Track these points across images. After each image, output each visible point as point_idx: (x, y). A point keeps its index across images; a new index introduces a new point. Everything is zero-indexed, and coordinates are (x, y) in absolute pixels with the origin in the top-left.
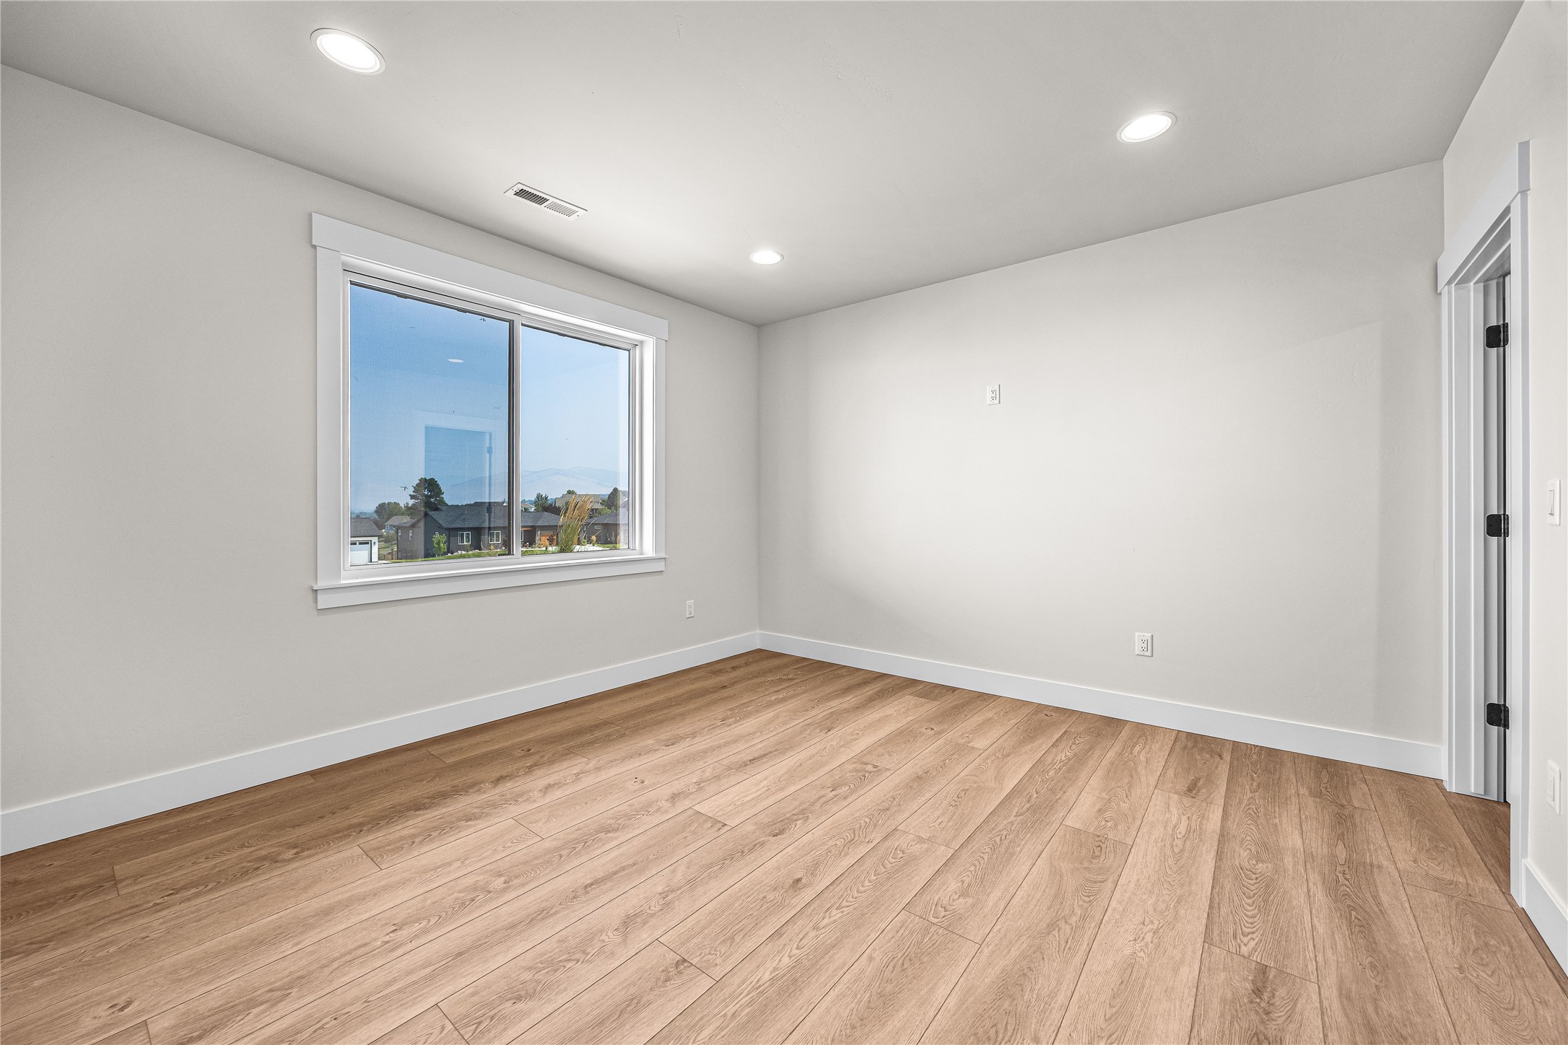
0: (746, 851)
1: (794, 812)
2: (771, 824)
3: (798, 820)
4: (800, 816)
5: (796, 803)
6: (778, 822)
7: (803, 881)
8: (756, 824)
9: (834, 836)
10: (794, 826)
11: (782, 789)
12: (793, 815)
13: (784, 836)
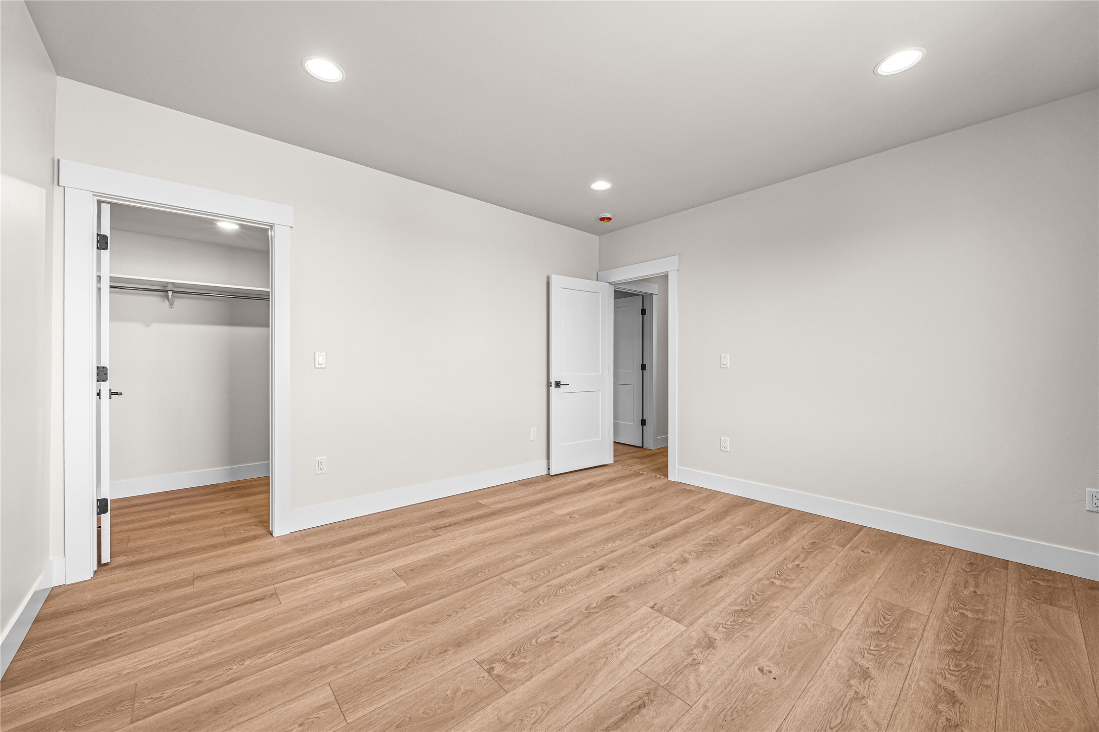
0: (632, 588)
1: (596, 615)
2: (616, 606)
3: (595, 607)
4: (592, 611)
5: (594, 625)
6: (610, 607)
7: (598, 569)
8: (628, 607)
9: (571, 592)
10: (598, 603)
11: (605, 644)
12: (598, 613)
13: (607, 595)
